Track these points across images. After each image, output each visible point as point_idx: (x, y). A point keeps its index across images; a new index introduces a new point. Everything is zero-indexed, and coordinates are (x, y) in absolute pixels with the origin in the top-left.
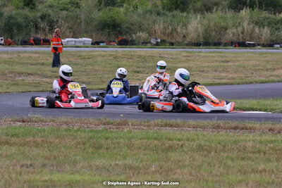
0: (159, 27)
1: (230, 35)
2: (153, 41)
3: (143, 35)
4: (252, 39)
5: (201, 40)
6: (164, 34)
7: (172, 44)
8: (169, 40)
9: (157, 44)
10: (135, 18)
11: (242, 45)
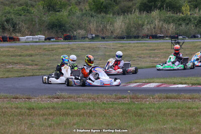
0: (93, 26)
1: (146, 30)
2: (90, 36)
3: (82, 32)
4: (161, 32)
5: (125, 34)
6: (97, 30)
7: (103, 38)
8: (101, 35)
9: (93, 38)
10: (75, 19)
11: (154, 37)
